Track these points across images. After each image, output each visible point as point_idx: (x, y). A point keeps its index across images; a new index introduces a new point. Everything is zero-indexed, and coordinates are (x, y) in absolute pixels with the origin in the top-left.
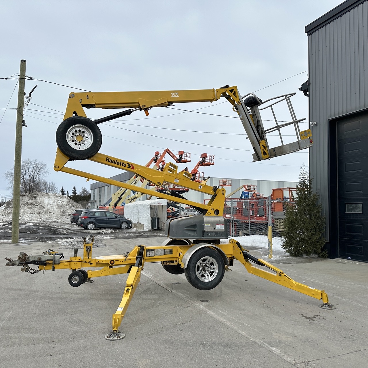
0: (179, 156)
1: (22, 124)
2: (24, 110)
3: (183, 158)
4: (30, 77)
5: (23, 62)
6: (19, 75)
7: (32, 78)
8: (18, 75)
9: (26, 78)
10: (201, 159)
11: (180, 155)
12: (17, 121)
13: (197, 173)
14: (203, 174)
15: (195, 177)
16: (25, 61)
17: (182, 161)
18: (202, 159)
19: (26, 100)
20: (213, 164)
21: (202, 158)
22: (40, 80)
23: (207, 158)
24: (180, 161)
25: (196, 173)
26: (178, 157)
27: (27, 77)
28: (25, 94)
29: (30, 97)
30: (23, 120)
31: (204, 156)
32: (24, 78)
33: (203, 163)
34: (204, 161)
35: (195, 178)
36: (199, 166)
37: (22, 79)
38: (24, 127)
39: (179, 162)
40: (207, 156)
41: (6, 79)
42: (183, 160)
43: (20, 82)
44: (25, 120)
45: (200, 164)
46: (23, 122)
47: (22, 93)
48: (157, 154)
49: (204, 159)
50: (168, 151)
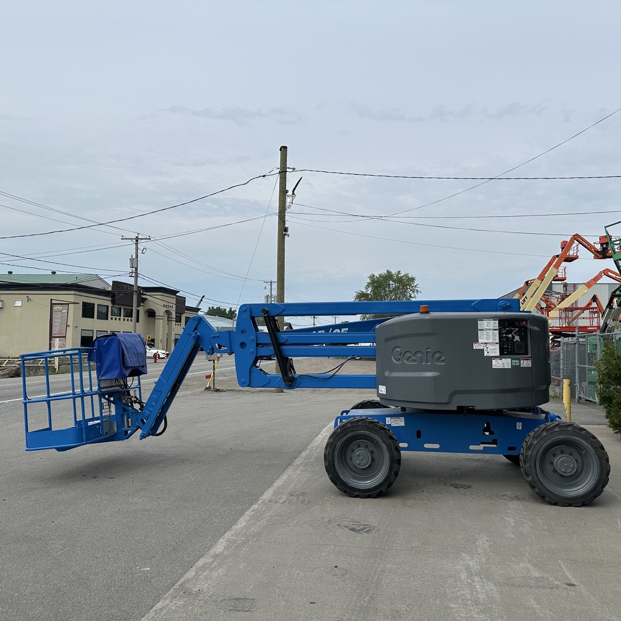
1: (284, 233)
2: (286, 214)
8: (278, 168)
12: (279, 230)
28: (287, 193)
29: (293, 195)
32: (285, 170)
37: (282, 172)
43: (281, 177)
44: (287, 228)
47: (283, 192)
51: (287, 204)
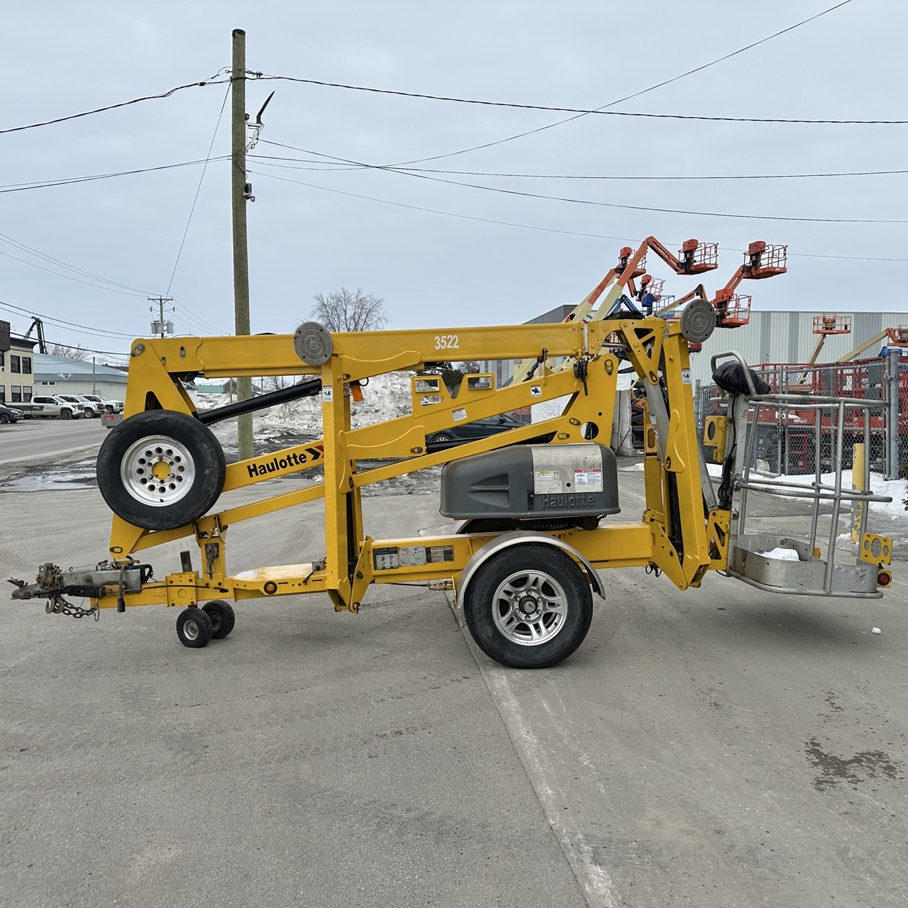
0: (685, 256)
1: (245, 194)
2: (247, 157)
3: (695, 259)
4: (255, 72)
5: (239, 35)
6: (231, 69)
7: (261, 74)
8: (229, 72)
9: (247, 75)
10: (748, 258)
11: (686, 252)
12: (233, 188)
13: (730, 298)
14: (750, 300)
15: (725, 310)
16: (241, 32)
17: (693, 268)
18: (751, 259)
19: (249, 133)
20: (783, 271)
21: (751, 256)
22: (279, 78)
23: (763, 256)
24: (685, 270)
25: (729, 301)
26: (682, 258)
27: (250, 73)
28: (247, 119)
29: (259, 125)
30: (247, 185)
31: (757, 251)
32: (242, 76)
33: (753, 270)
34: (756, 263)
35: (725, 313)
36: (739, 278)
37: (237, 79)
38: (248, 201)
39: (683, 271)
40: (766, 248)
41: (202, 84)
42: (695, 264)
43: (233, 88)
44: (250, 185)
45: (743, 272)
46: (247, 188)
47: (239, 116)
48: (626, 253)
49: (757, 258)
50: (652, 243)
51: (248, 141)
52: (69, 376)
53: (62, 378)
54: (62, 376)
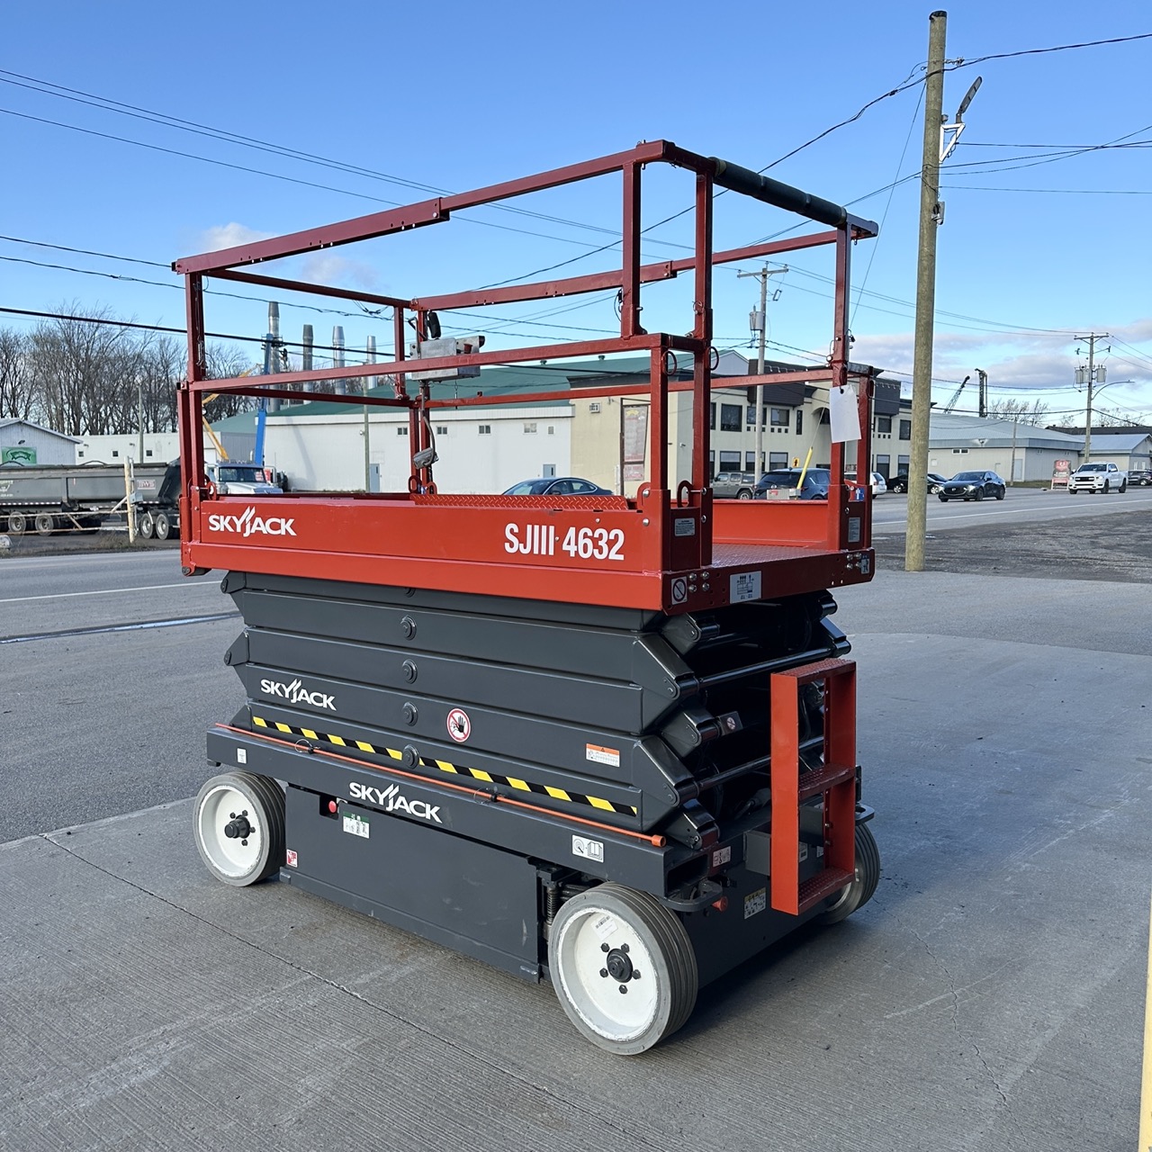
1: (933, 217)
5: (936, 18)
6: (927, 64)
8: (925, 68)
22: (985, 59)
30: (939, 204)
32: (941, 69)
37: (931, 74)
44: (942, 203)
47: (931, 121)
52: (986, 441)
53: (976, 444)
54: (977, 441)
